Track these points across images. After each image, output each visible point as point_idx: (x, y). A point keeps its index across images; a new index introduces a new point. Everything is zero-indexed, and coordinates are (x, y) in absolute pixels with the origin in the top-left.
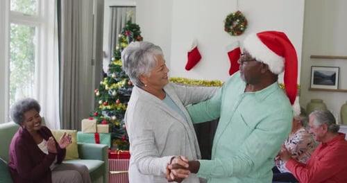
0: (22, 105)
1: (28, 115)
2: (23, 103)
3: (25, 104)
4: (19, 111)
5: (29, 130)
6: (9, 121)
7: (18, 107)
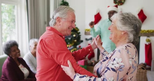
0: (9, 44)
1: (13, 49)
2: (10, 42)
3: (11, 43)
4: (8, 47)
5: (14, 58)
6: (3, 54)
7: (7, 45)
